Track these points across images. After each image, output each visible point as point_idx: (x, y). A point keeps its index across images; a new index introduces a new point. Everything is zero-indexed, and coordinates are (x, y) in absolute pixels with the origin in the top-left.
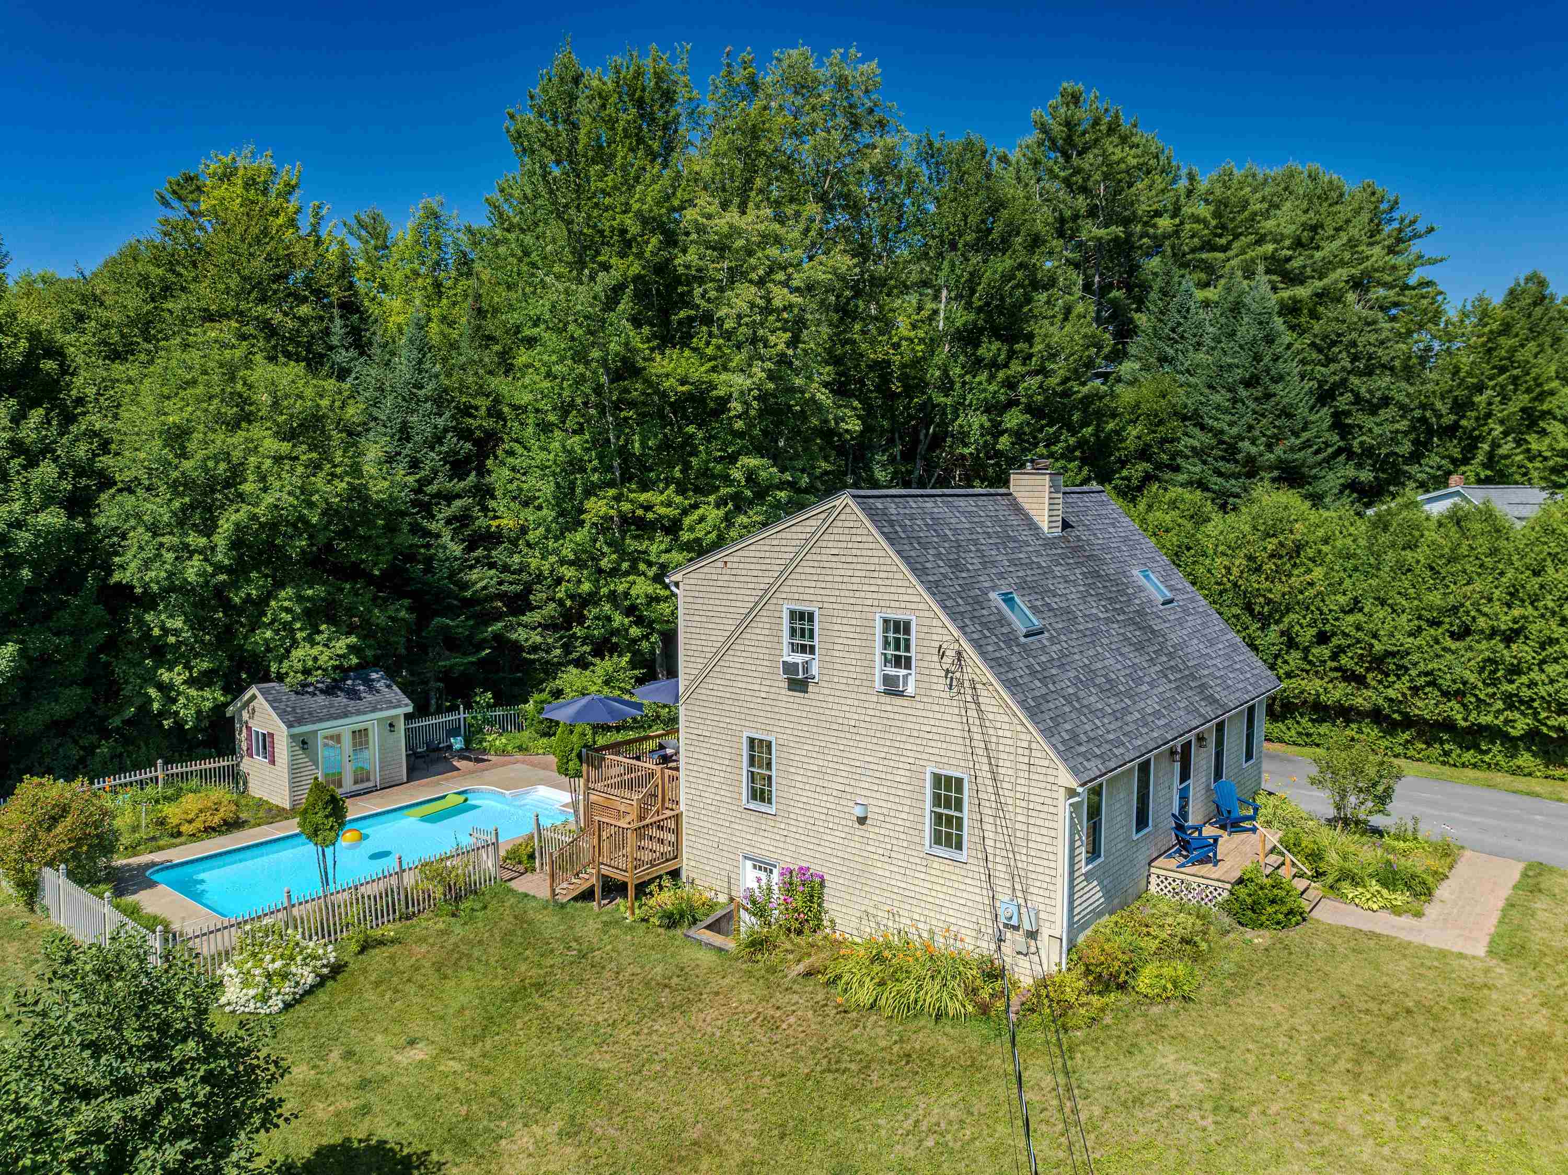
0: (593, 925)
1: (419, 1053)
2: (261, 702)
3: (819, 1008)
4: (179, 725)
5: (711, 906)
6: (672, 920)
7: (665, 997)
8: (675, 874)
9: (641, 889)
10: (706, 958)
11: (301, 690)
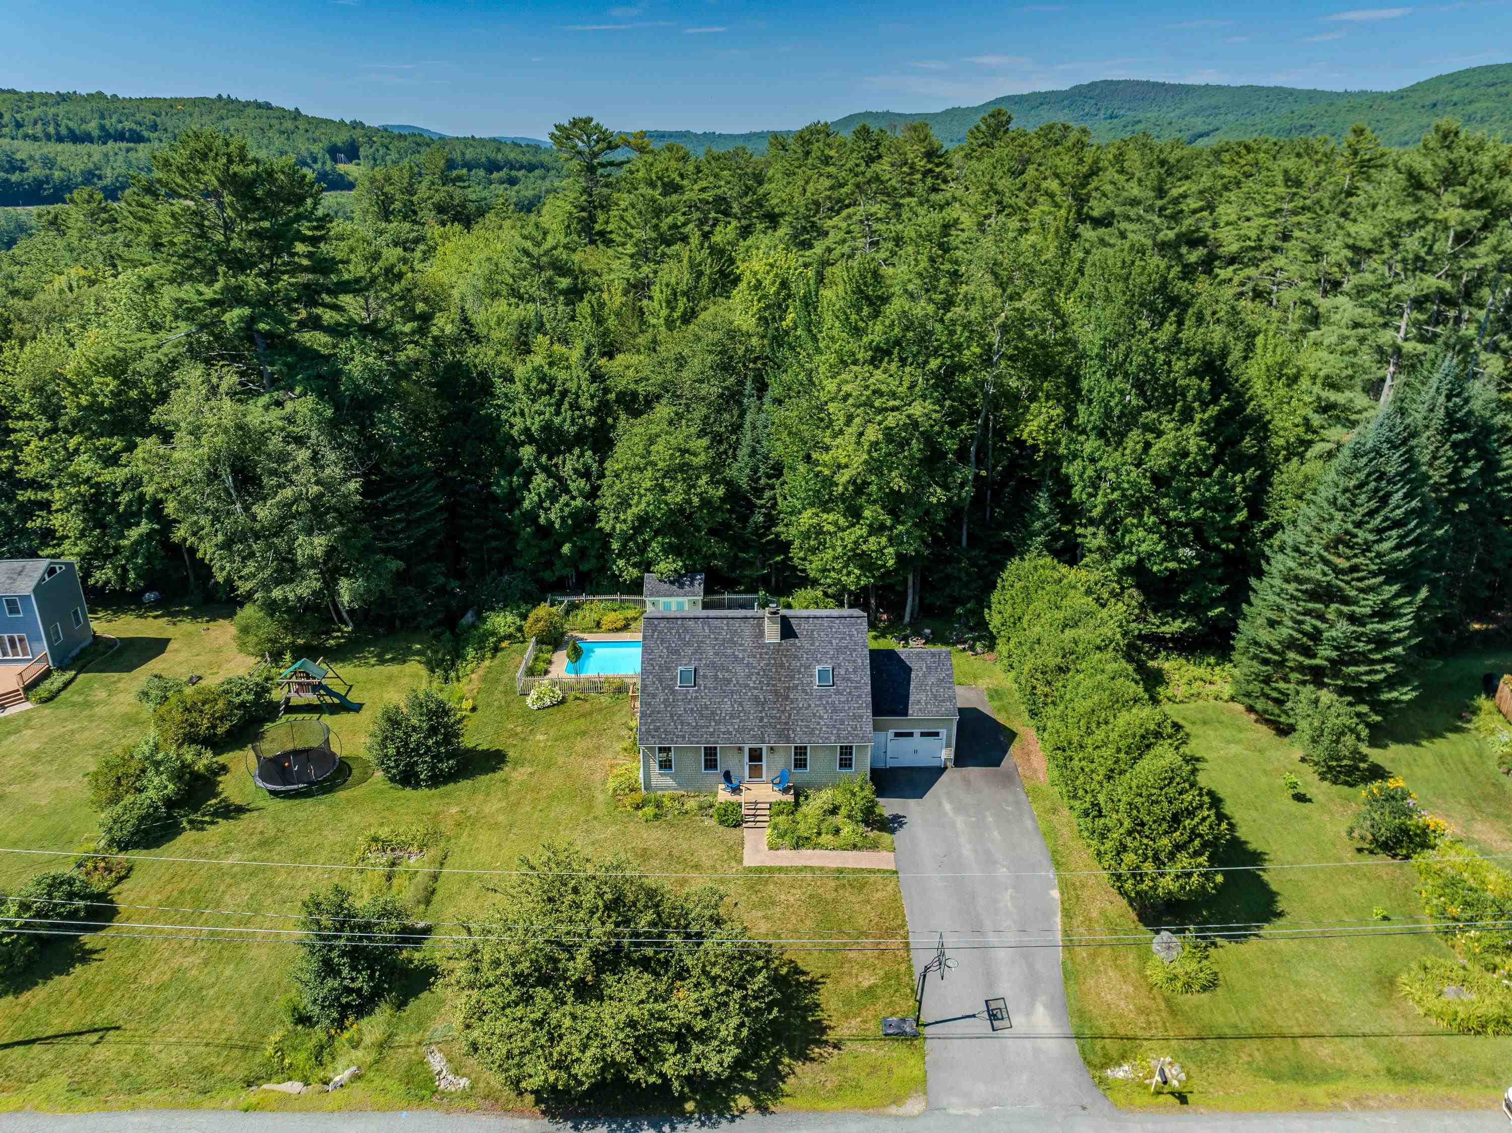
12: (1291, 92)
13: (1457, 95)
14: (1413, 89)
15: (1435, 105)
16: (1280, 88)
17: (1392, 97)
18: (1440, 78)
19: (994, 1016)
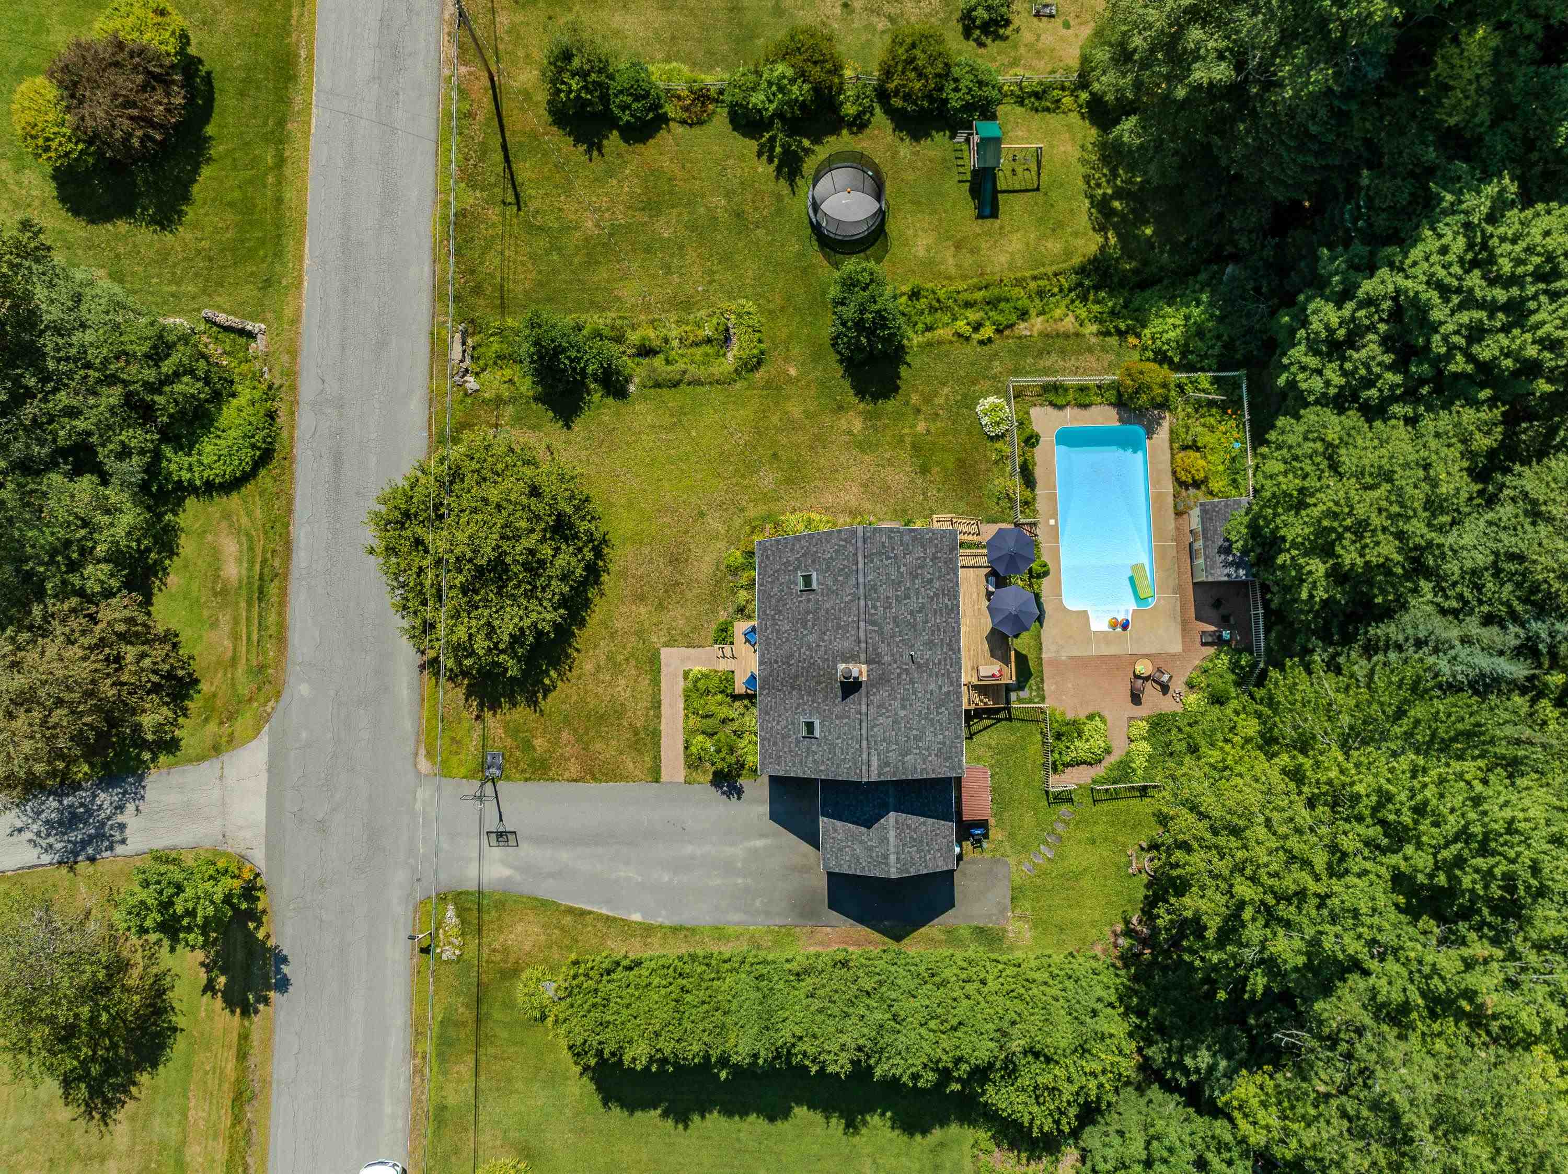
19: (502, 836)
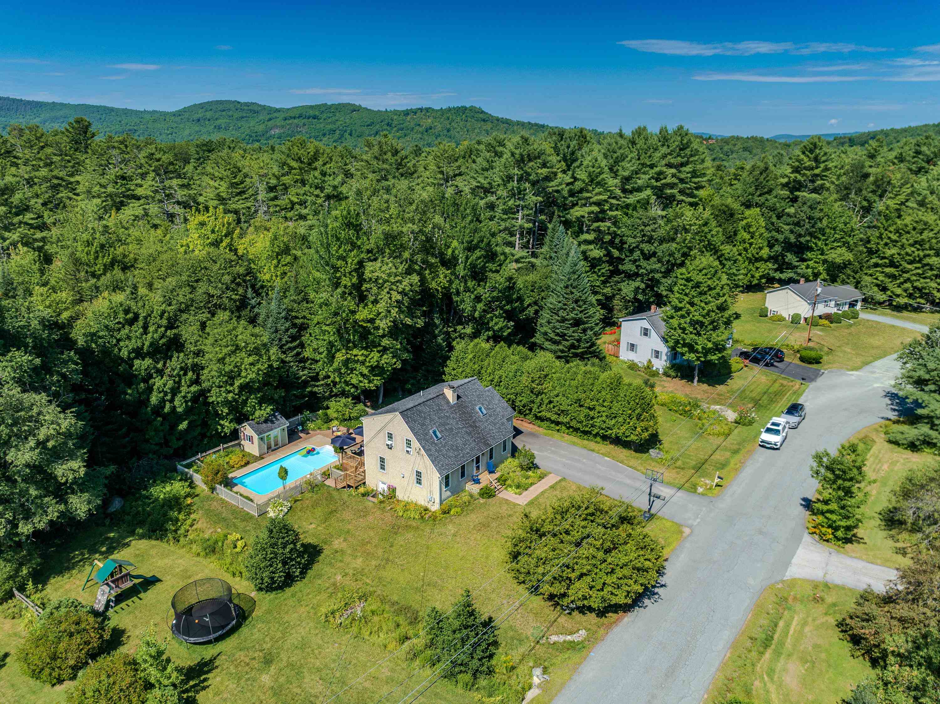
0: (346, 496)
1: (313, 526)
2: (248, 427)
3: (392, 516)
4: (226, 434)
5: (373, 490)
6: (364, 495)
7: (362, 514)
8: (364, 483)
9: (356, 488)
10: (371, 504)
11: (258, 423)
12: (112, 110)
13: (209, 114)
14: (185, 110)
15: (199, 120)
16: (105, 107)
17: (174, 114)
18: (195, 105)
